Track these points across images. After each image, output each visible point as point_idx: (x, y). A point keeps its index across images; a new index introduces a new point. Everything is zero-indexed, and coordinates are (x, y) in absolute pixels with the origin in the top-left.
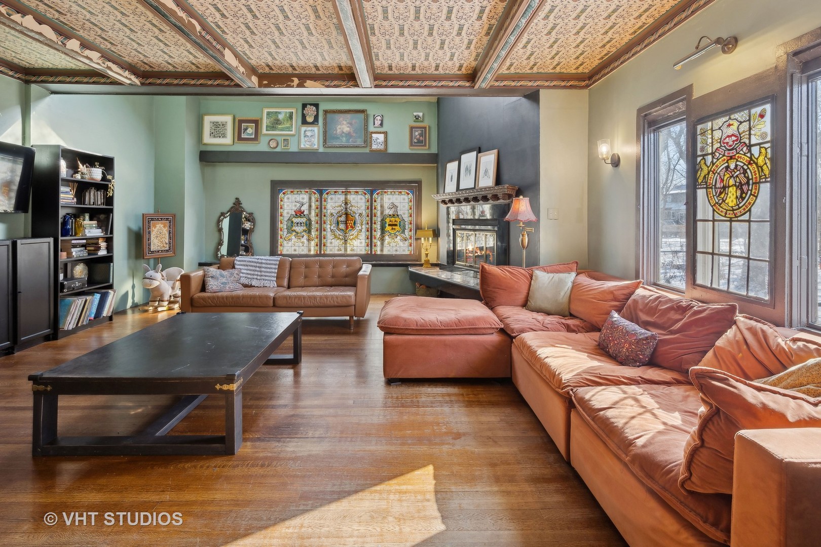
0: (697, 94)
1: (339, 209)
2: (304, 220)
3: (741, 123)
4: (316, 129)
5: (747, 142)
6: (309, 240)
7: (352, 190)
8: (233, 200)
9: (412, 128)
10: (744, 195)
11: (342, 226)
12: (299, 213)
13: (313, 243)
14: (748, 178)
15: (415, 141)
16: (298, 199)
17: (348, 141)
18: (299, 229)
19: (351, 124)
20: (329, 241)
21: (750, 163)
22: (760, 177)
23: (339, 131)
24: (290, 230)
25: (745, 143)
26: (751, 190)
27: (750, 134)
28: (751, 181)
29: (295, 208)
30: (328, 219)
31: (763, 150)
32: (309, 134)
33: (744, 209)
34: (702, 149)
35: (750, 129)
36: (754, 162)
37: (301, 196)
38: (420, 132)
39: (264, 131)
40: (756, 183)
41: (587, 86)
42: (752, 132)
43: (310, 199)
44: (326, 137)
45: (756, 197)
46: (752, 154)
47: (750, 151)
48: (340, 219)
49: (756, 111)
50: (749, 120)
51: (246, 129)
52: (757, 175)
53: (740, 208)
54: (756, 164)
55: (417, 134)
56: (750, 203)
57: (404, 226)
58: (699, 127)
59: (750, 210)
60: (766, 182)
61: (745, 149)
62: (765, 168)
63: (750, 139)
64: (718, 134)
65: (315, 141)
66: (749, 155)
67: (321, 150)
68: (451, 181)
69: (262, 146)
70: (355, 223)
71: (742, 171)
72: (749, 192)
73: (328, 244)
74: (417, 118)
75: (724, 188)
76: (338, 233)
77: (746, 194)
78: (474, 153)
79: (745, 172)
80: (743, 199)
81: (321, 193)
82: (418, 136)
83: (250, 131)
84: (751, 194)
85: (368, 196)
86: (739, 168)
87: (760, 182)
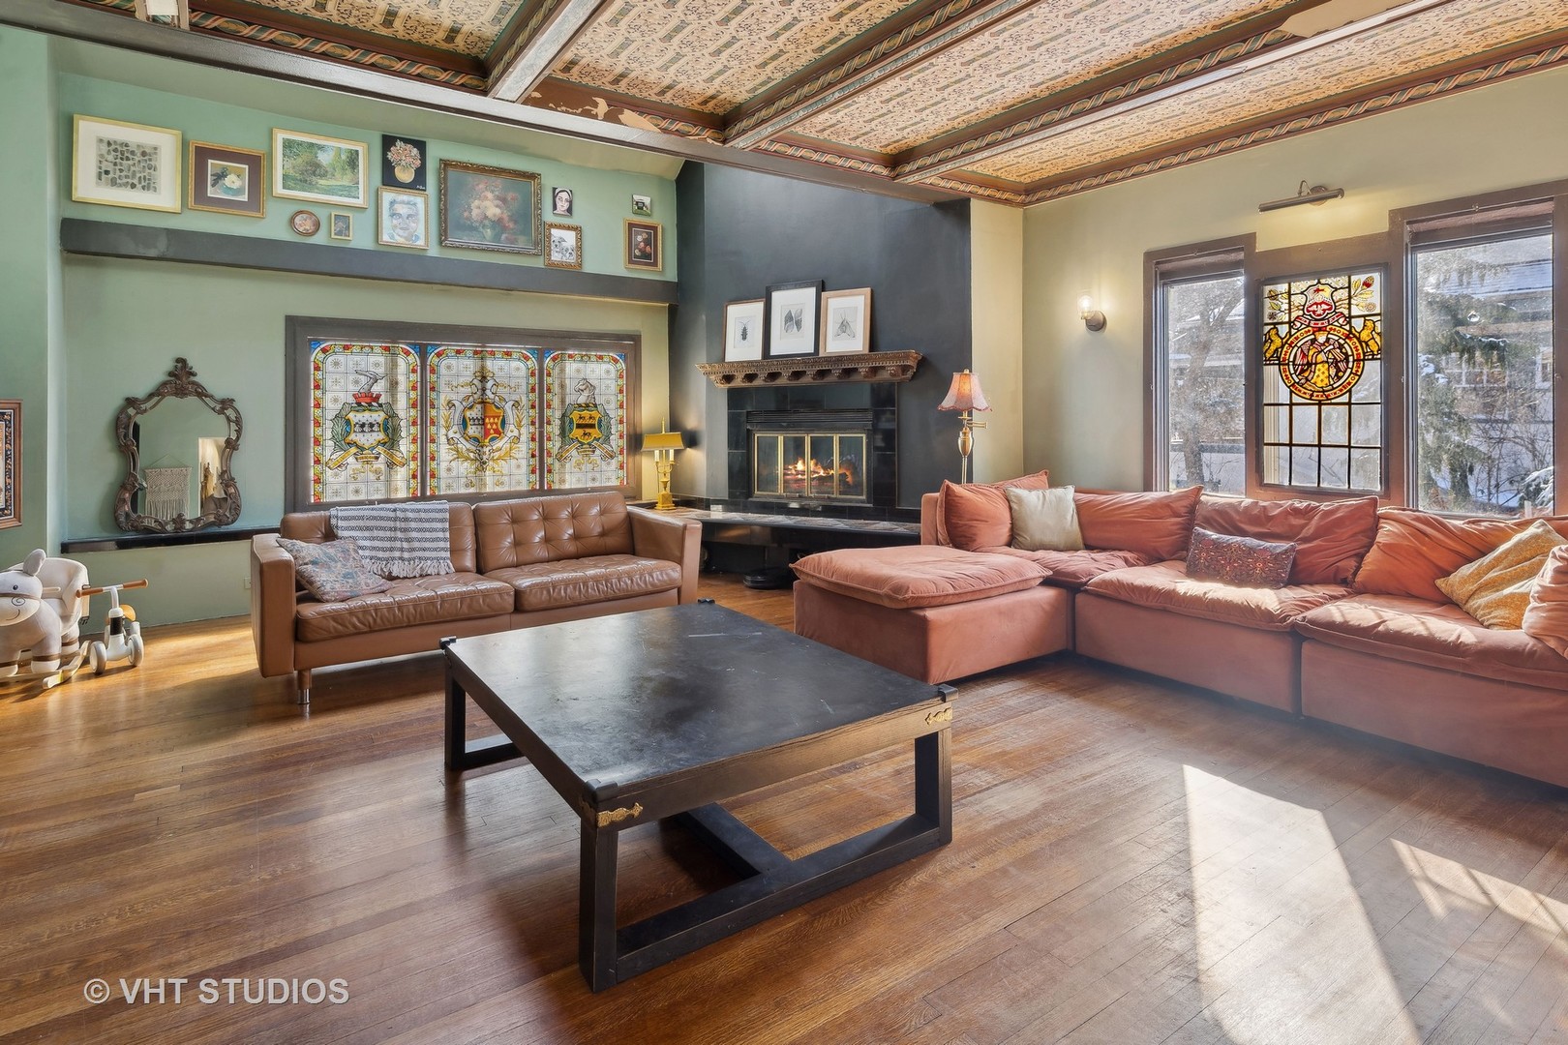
0: (1261, 246)
1: (468, 390)
2: (378, 417)
3: (1336, 289)
4: (419, 201)
5: (1346, 312)
6: (390, 465)
7: (500, 348)
8: (168, 365)
9: (631, 226)
10: (1341, 374)
11: (473, 430)
12: (366, 400)
13: (401, 474)
14: (1346, 354)
15: (637, 253)
16: (363, 367)
17: (497, 238)
18: (367, 439)
19: (504, 200)
20: (444, 465)
21: (1347, 337)
22: (1364, 353)
24: (343, 442)
25: (1342, 313)
26: (1352, 369)
27: (1350, 304)
28: (1351, 359)
29: (354, 388)
30: (441, 413)
31: (1369, 324)
32: (402, 210)
33: (1341, 390)
34: (1272, 316)
35: (1350, 298)
36: (1355, 336)
37: (372, 359)
38: (645, 236)
39: (279, 189)
40: (1358, 360)
41: (1023, 204)
42: (1353, 301)
43: (394, 365)
44: (445, 224)
45: (1360, 376)
46: (1351, 327)
47: (1349, 323)
48: (468, 414)
49: (1358, 278)
50: (1349, 287)
51: (220, 176)
52: (1360, 351)
53: (1333, 389)
54: (1358, 339)
55: (639, 238)
56: (1349, 383)
57: (609, 427)
58: (1268, 288)
59: (1350, 391)
60: (1373, 359)
61: (1341, 321)
62: (1371, 343)
63: (1349, 309)
64: (1298, 300)
65: (421, 230)
66: (1347, 327)
67: (434, 251)
68: (744, 338)
69: (271, 226)
70: (503, 423)
71: (1336, 345)
72: (1349, 371)
73: (443, 473)
74: (640, 207)
75: (1309, 364)
76: (464, 445)
77: (1344, 372)
78: (812, 291)
79: (1341, 347)
80: (1339, 378)
81: (423, 355)
82: (642, 244)
83: (232, 181)
84: (1351, 373)
85: (533, 363)
86: (1331, 341)
87: (1364, 360)
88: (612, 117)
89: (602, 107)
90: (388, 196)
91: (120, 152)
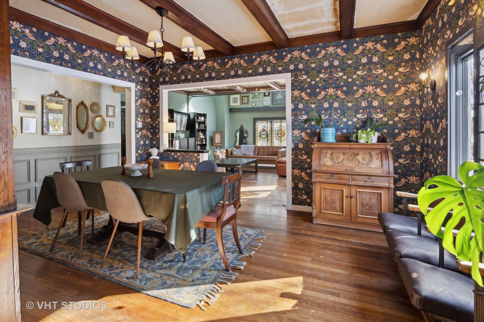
1: (279, 128)
2: (265, 133)
4: (269, 98)
6: (267, 141)
8: (240, 126)
11: (280, 135)
12: (264, 130)
13: (269, 142)
16: (263, 125)
17: (281, 102)
18: (263, 136)
19: (282, 95)
20: (275, 141)
23: (277, 98)
24: (260, 136)
29: (262, 128)
30: (274, 132)
32: (266, 100)
37: (264, 124)
39: (251, 100)
43: (267, 125)
44: (273, 101)
48: (279, 132)
51: (244, 100)
65: (269, 103)
67: (271, 106)
69: (249, 106)
70: (284, 134)
73: (275, 143)
76: (278, 138)
81: (271, 122)
83: (246, 100)
88: (258, 90)
89: (257, 89)
90: (264, 98)
91: (234, 98)
